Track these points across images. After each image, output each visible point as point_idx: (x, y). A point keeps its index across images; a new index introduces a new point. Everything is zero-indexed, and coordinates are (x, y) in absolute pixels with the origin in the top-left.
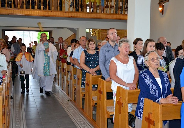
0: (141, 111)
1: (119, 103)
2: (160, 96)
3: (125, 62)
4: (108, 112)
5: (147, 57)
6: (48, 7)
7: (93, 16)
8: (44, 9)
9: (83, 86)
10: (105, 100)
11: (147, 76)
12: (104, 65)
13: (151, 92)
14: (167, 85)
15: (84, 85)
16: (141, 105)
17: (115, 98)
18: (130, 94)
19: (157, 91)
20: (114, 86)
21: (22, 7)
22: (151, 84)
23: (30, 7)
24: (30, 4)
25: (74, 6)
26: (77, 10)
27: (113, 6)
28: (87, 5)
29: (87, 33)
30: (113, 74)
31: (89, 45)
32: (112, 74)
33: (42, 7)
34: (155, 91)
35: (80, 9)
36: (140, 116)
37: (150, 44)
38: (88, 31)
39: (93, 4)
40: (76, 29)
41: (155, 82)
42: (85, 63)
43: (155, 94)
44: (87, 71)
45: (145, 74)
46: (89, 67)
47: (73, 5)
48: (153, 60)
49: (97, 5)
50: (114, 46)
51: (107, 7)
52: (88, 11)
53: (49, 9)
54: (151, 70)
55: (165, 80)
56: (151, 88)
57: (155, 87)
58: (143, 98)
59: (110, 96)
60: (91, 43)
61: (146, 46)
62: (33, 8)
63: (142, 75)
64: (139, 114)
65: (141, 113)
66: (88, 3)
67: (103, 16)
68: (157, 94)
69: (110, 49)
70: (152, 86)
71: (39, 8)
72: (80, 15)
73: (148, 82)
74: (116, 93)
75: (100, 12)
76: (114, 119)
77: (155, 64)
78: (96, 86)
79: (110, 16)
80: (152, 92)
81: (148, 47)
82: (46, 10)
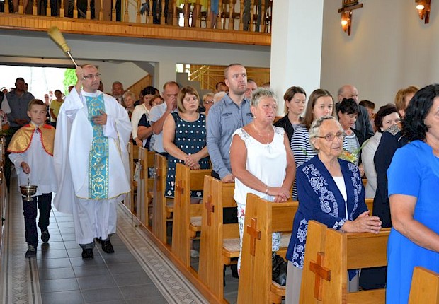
0: (300, 248)
1: (253, 233)
2: (342, 216)
3: (266, 140)
4: (225, 253)
6: (89, 13)
7: (192, 34)
8: (79, 16)
9: (169, 193)
10: (221, 224)
11: (315, 172)
12: (219, 145)
13: (322, 206)
14: (357, 192)
15: (172, 192)
16: (300, 236)
17: (241, 221)
18: (277, 210)
19: (335, 205)
20: (241, 194)
21: (28, 11)
22: (324, 190)
23: (49, 10)
24: (49, 5)
25: (151, 12)
27: (239, 15)
28: (179, 11)
29: (178, 74)
30: (238, 166)
31: (184, 101)
32: (235, 165)
33: (75, 12)
34: (331, 204)
35: (163, 19)
36: (298, 261)
38: (180, 68)
39: (192, 7)
40: (153, 64)
41: (332, 186)
42: (175, 142)
43: (332, 211)
44: (178, 160)
45: (311, 166)
46: (183, 150)
47: (148, 10)
49: (203, 9)
51: (225, 15)
52: (182, 23)
53: (93, 16)
54: (323, 158)
55: (354, 181)
56: (322, 198)
57: (331, 197)
58: (304, 221)
60: (188, 96)
61: (313, 105)
62: (55, 13)
63: (304, 169)
64: (295, 256)
65: (300, 254)
66: (182, 7)
67: (217, 36)
68: (336, 212)
69: (232, 109)
70: (326, 194)
71: (69, 15)
72: (164, 32)
73: (317, 184)
74: (244, 208)
75: (209, 26)
76: (239, 267)
77: (334, 146)
78: (199, 194)
79: (231, 37)
80: (325, 207)
81: (316, 107)
82: (85, 17)
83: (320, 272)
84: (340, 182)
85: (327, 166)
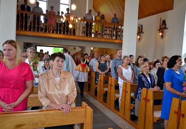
0: (139, 95)
1: (125, 91)
5: (142, 66)
6: (69, 33)
7: (96, 39)
8: (67, 34)
9: (97, 82)
10: (114, 90)
14: (153, 81)
15: (98, 82)
16: (139, 92)
21: (53, 32)
22: (145, 81)
24: (59, 31)
25: (85, 33)
26: (87, 36)
29: (91, 50)
31: (101, 58)
33: (66, 33)
35: (89, 35)
36: (138, 98)
37: (140, 59)
38: (92, 49)
40: (84, 47)
41: (147, 80)
42: (99, 68)
43: (147, 86)
44: (100, 73)
45: (142, 75)
46: (101, 71)
48: (146, 67)
50: (120, 60)
51: (105, 34)
52: (93, 36)
53: (70, 34)
54: (144, 73)
55: (152, 79)
57: (147, 83)
59: (117, 87)
60: (102, 57)
61: (138, 60)
62: (60, 33)
63: (140, 76)
64: (137, 97)
65: (139, 96)
67: (103, 40)
68: (148, 86)
70: (146, 82)
71: (64, 33)
72: (89, 39)
73: (144, 79)
77: (147, 69)
78: (105, 82)
79: (107, 41)
80: (146, 85)
81: (139, 60)
82: (68, 34)
83: (146, 100)
84: (149, 79)
85: (146, 75)
